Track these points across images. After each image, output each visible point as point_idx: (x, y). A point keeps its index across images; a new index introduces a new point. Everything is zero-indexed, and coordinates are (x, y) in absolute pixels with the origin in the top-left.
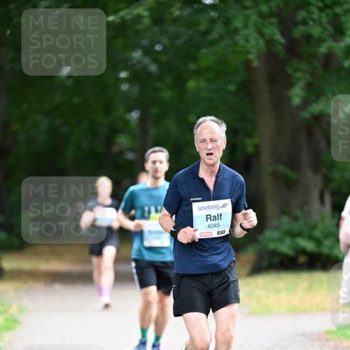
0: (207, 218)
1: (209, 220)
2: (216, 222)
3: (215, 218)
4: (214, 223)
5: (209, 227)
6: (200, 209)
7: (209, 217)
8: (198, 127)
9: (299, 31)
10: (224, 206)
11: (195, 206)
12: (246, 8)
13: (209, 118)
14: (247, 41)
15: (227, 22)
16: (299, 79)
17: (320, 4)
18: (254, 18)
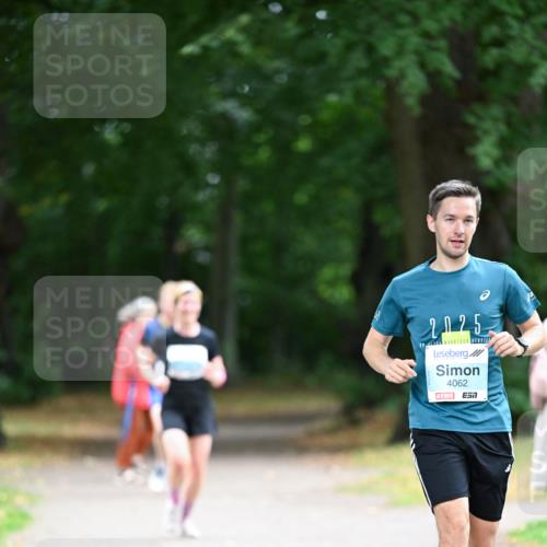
9: (491, 57)
12: (400, 26)
14: (402, 75)
16: (486, 132)
17: (520, 12)
18: (414, 41)
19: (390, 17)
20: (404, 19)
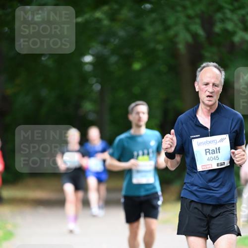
0: (206, 152)
1: (208, 153)
2: (215, 155)
3: (214, 152)
4: (213, 156)
5: (208, 160)
6: (199, 144)
7: (207, 151)
8: (201, 70)
10: (222, 140)
11: (195, 142)
12: (177, 11)
13: (212, 64)
15: (163, 21)
18: (183, 19)
19: (173, 8)
20: (179, 9)
